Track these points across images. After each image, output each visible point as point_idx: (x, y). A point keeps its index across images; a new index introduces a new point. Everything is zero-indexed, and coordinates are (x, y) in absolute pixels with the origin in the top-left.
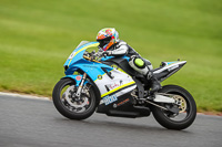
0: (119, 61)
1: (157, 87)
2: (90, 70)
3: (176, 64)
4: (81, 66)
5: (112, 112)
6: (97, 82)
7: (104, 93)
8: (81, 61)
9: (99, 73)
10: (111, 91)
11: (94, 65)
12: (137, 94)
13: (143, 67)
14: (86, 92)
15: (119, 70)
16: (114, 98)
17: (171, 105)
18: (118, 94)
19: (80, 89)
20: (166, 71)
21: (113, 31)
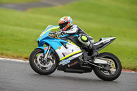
0: (71, 38)
2: (54, 43)
3: (109, 39)
4: (47, 41)
5: (67, 70)
6: (57, 51)
7: (61, 58)
8: (47, 38)
9: (58, 45)
10: (66, 56)
11: (55, 40)
12: (83, 58)
13: (87, 41)
14: (51, 57)
15: (72, 43)
16: (68, 61)
17: (105, 65)
18: (71, 59)
19: (46, 55)
20: (102, 43)
21: (69, 18)
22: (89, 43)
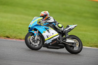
0: (51, 25)
1: (67, 36)
2: (40, 29)
4: (36, 27)
5: (49, 47)
6: (43, 34)
7: (46, 39)
8: (36, 25)
9: (44, 30)
10: (49, 38)
11: (42, 27)
12: (59, 39)
13: (61, 28)
14: (39, 38)
15: (52, 29)
16: (50, 41)
17: (73, 43)
18: (52, 39)
19: (36, 37)
20: (70, 29)
21: (47, 12)
22: (62, 29)
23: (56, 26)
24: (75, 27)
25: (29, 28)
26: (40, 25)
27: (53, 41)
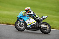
1: (41, 23)
3: (46, 17)
4: (22, 17)
5: (30, 29)
6: (26, 21)
7: (28, 24)
9: (26, 19)
10: (30, 24)
12: (36, 24)
15: (32, 18)
17: (45, 27)
19: (22, 23)
20: (43, 18)
23: (35, 17)
24: (47, 17)
25: (18, 18)
26: (25, 16)
27: (32, 26)
